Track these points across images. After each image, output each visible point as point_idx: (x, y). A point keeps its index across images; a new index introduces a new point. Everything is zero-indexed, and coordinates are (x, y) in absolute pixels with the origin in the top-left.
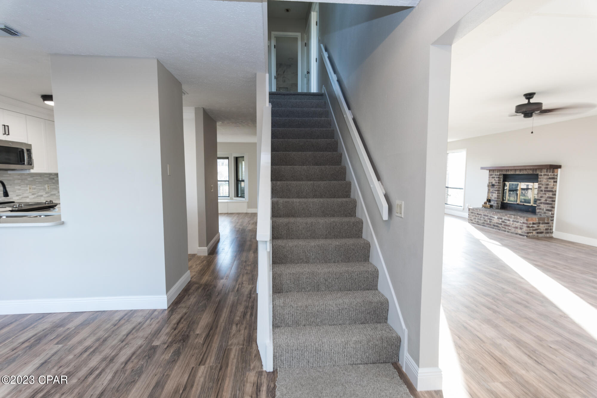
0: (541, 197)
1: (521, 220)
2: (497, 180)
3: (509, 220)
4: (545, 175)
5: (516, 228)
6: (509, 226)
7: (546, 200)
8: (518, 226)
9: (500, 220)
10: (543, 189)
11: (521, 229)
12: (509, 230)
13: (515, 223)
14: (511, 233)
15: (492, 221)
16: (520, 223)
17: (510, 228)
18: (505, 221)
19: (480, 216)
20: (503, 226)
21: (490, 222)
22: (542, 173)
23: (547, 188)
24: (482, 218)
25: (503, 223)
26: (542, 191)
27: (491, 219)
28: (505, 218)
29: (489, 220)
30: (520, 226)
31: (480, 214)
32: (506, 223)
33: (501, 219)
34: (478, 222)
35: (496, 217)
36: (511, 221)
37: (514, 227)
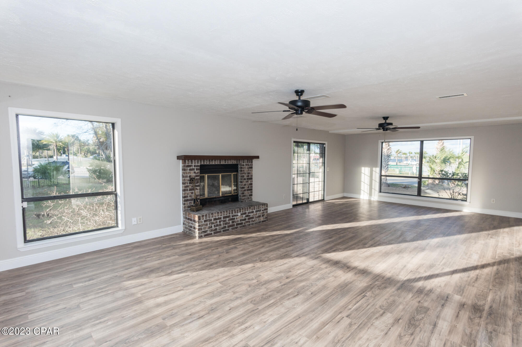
0: (245, 185)
1: (263, 208)
2: (198, 173)
3: (253, 212)
4: (246, 165)
5: (259, 216)
6: (253, 218)
7: (249, 187)
8: (261, 214)
9: (244, 216)
10: (245, 177)
11: (263, 216)
12: (253, 221)
13: (258, 212)
14: (256, 223)
15: (236, 220)
16: (262, 210)
17: (254, 220)
18: (249, 214)
19: (218, 221)
20: (247, 220)
21: (233, 222)
22: (244, 163)
23: (248, 176)
24: (222, 223)
25: (247, 218)
26: (245, 179)
27: (234, 219)
28: (249, 211)
29: (231, 221)
30: (263, 213)
31: (219, 219)
32: (250, 216)
33: (245, 213)
34: (216, 229)
35: (239, 214)
36: (255, 212)
37: (257, 217)
